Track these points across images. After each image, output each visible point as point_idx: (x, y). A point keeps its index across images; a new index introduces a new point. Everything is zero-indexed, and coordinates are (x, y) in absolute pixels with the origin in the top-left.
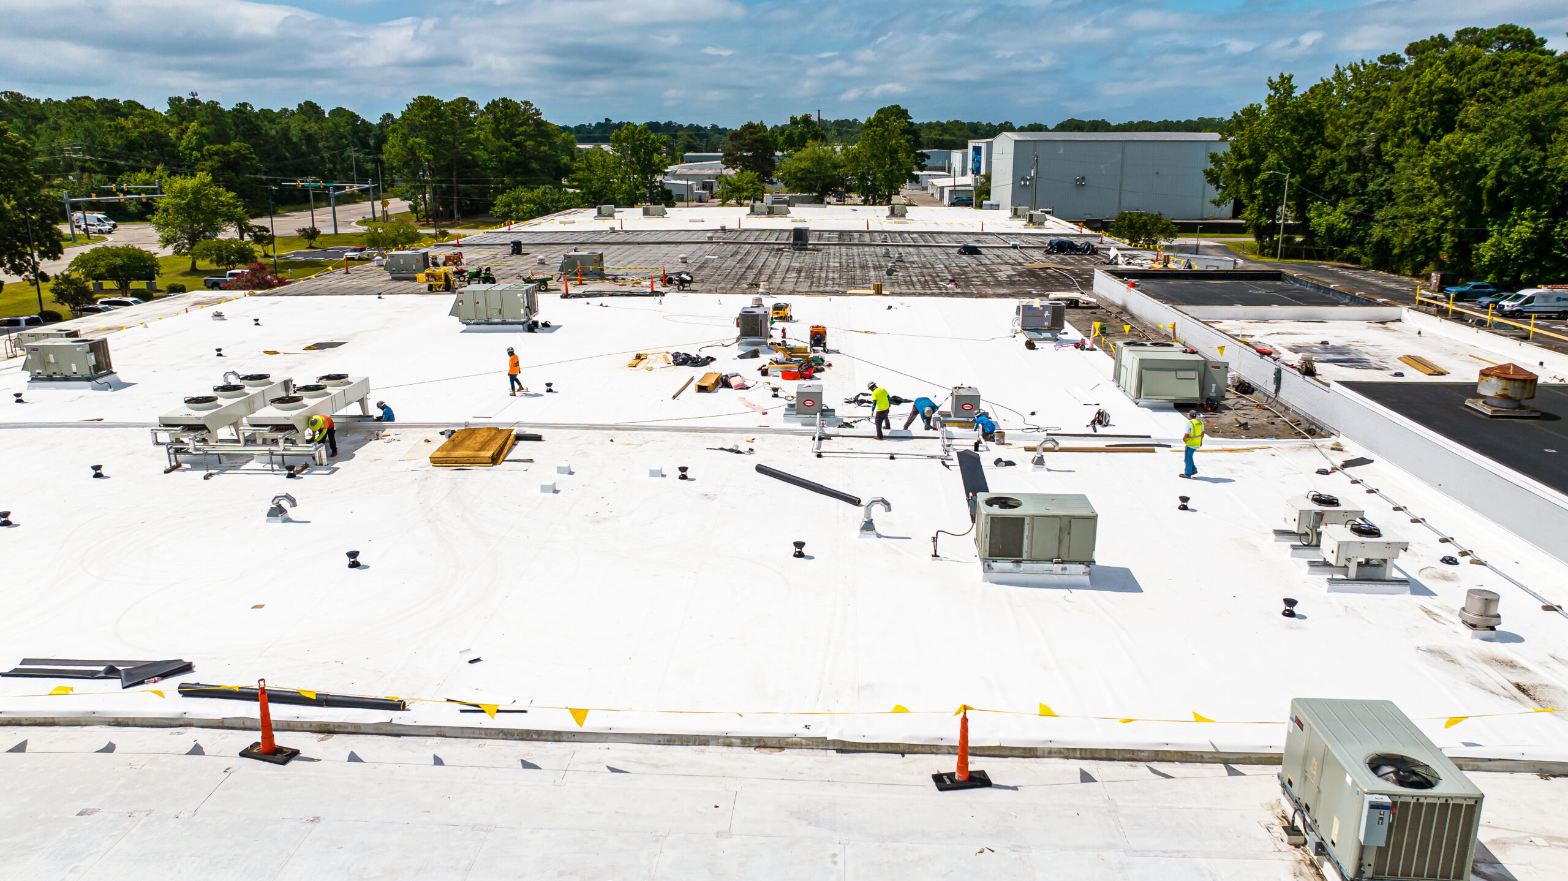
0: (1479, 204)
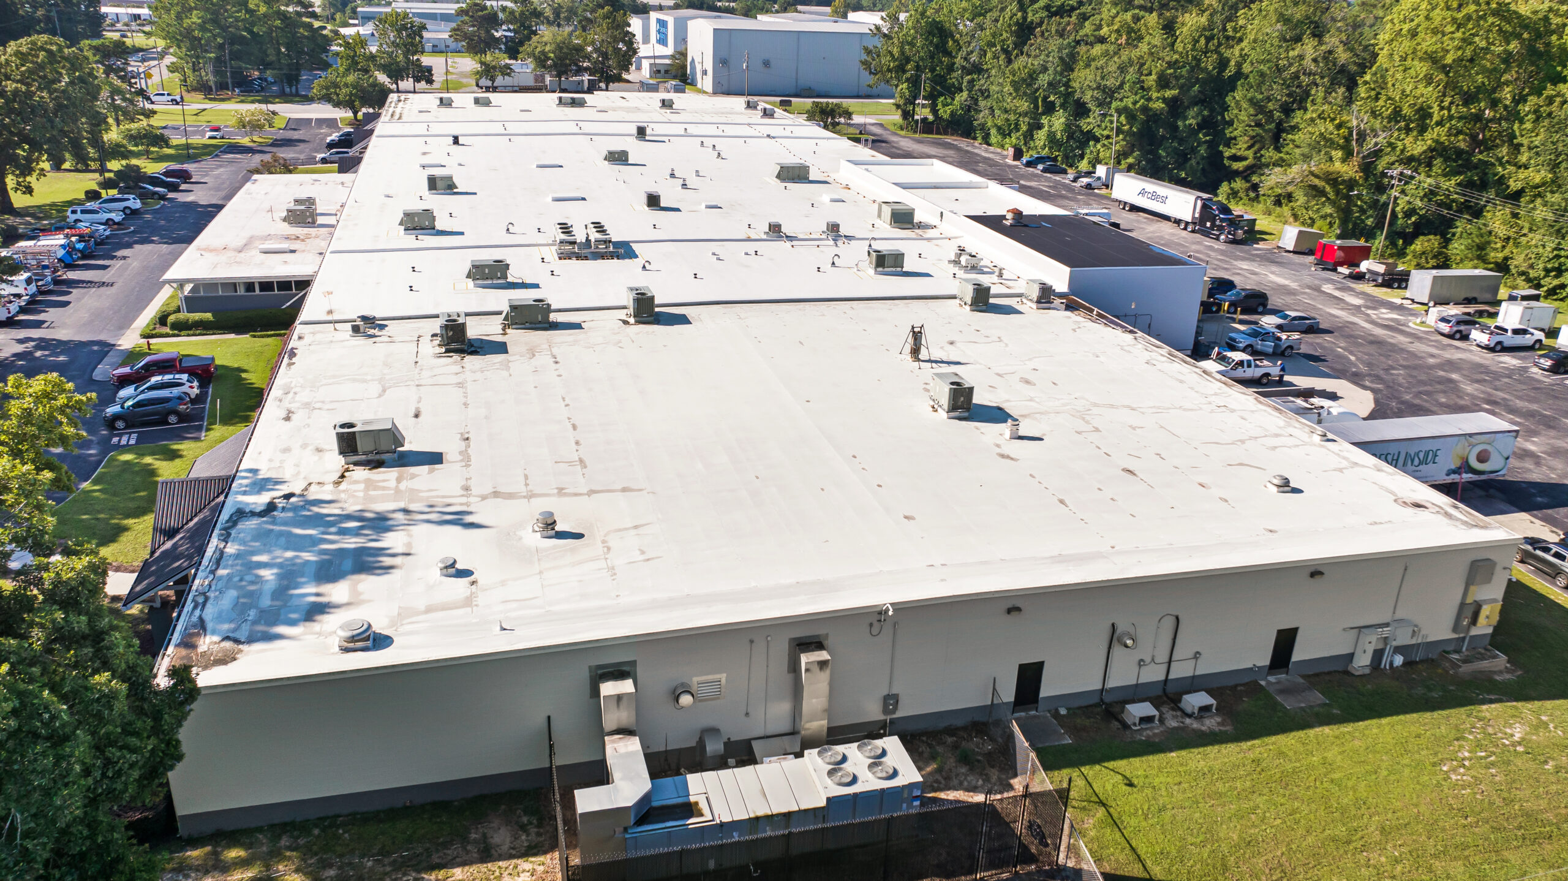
0: (1036, 107)
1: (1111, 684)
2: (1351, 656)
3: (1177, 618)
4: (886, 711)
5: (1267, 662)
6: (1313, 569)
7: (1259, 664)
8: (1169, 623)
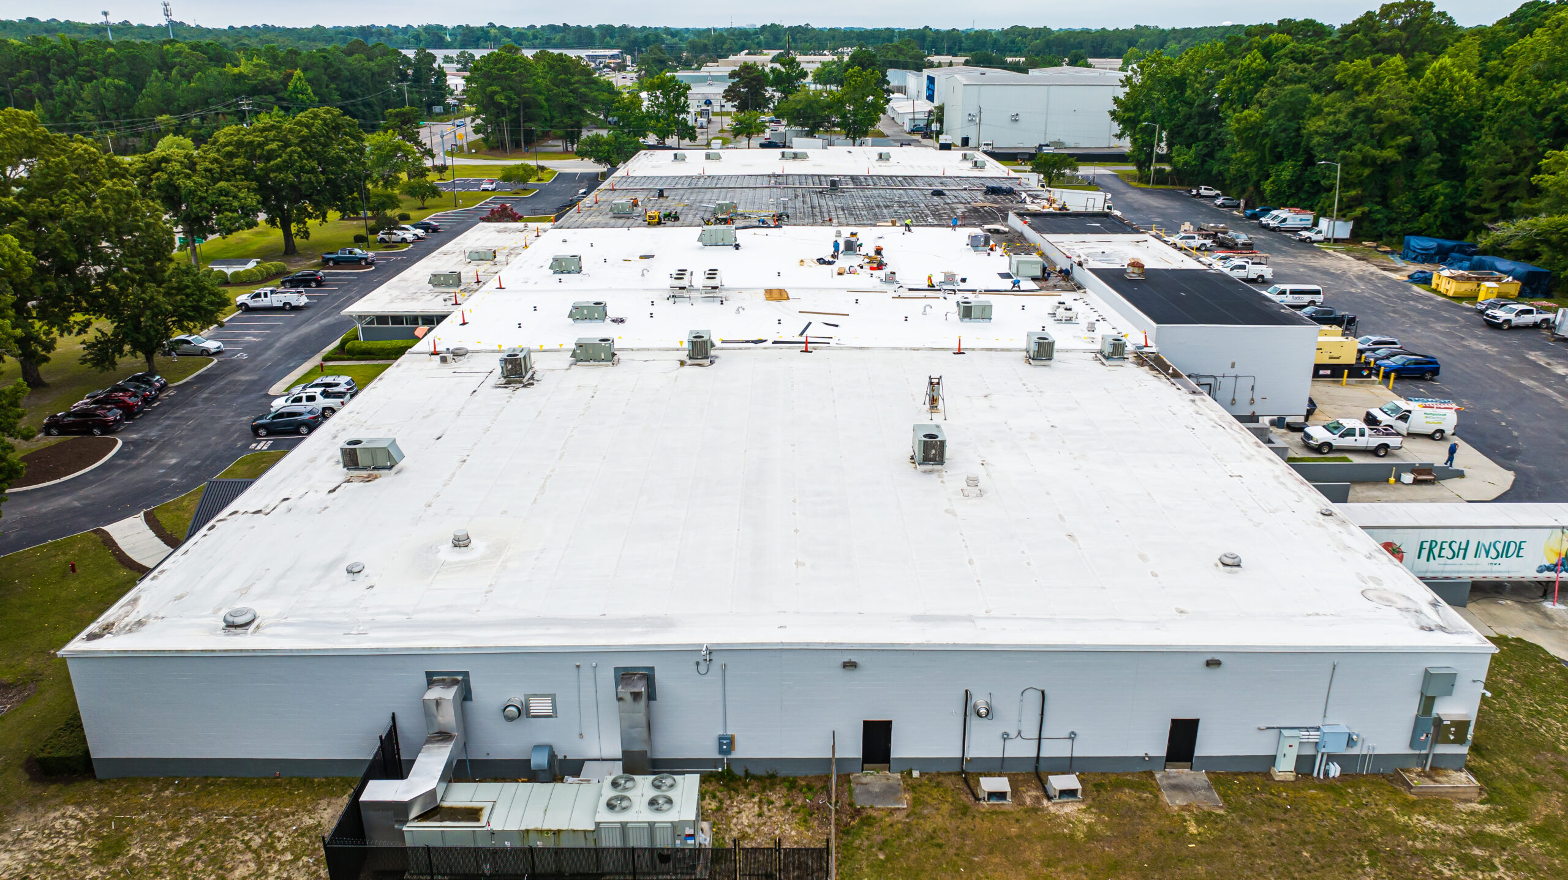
1: (971, 754)
2: (1272, 760)
3: (1043, 692)
4: (721, 751)
5: (1162, 752)
6: (1209, 657)
7: (1151, 754)
8: (1034, 698)
